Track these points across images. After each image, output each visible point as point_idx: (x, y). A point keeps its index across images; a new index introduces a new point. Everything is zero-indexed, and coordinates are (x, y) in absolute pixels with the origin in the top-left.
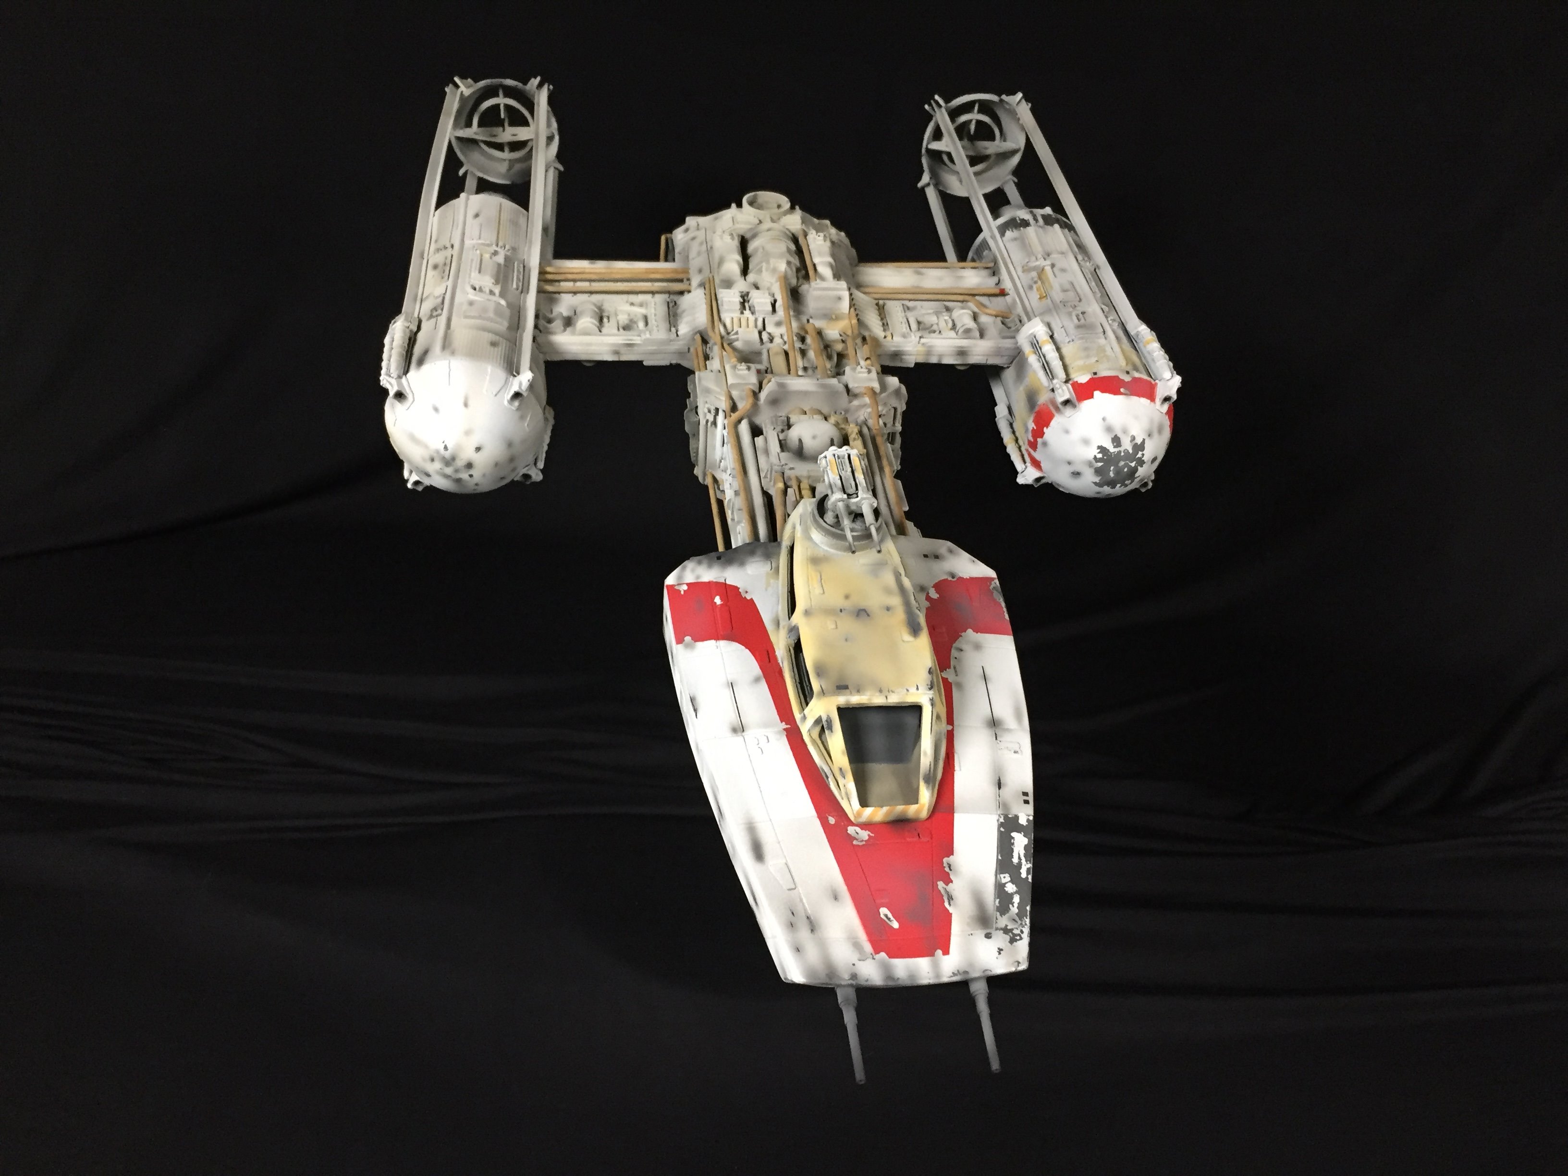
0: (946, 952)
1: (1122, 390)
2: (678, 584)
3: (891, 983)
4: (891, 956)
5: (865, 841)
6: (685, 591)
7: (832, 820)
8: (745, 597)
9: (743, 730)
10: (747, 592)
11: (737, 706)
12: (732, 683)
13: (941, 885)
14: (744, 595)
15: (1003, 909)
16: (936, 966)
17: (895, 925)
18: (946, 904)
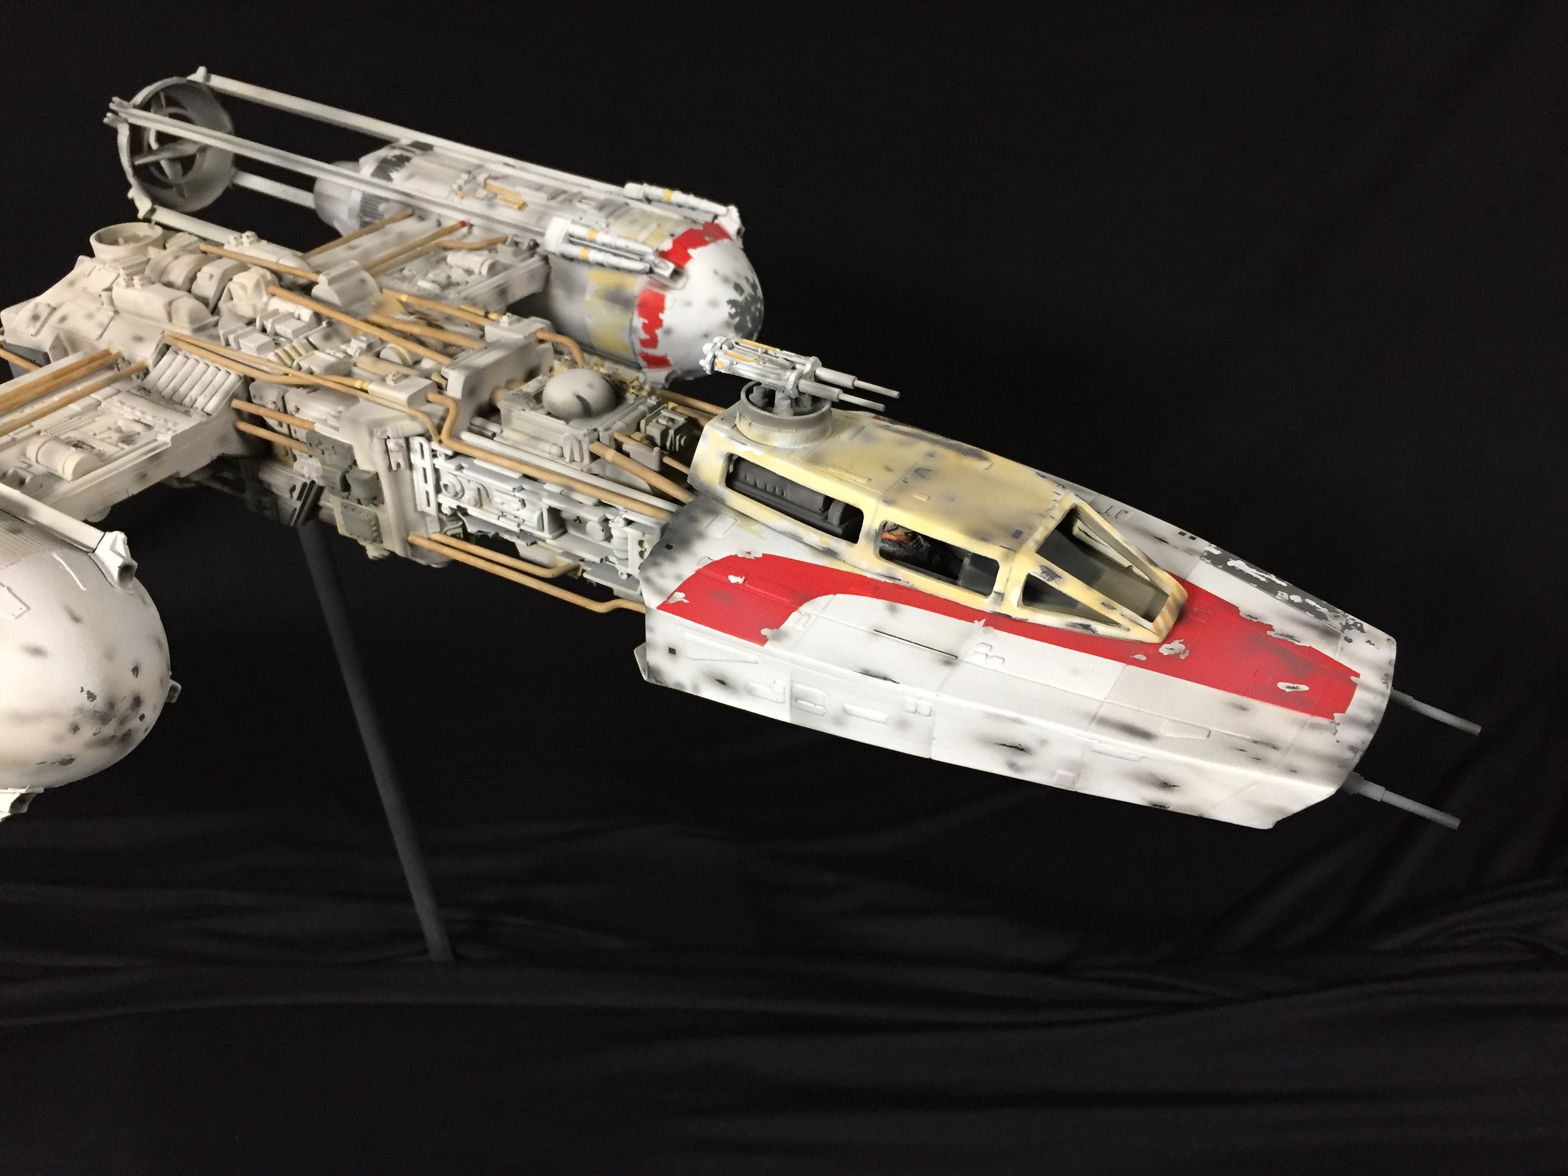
0: (1357, 675)
1: (707, 238)
2: (668, 598)
3: (1376, 728)
4: (1343, 710)
5: (1186, 648)
6: (685, 598)
7: (1141, 657)
8: (755, 557)
9: (956, 657)
10: (749, 553)
11: (914, 643)
12: (875, 630)
13: (1271, 634)
14: (752, 557)
15: (1319, 615)
16: (1369, 689)
17: (1304, 688)
18: (1297, 643)
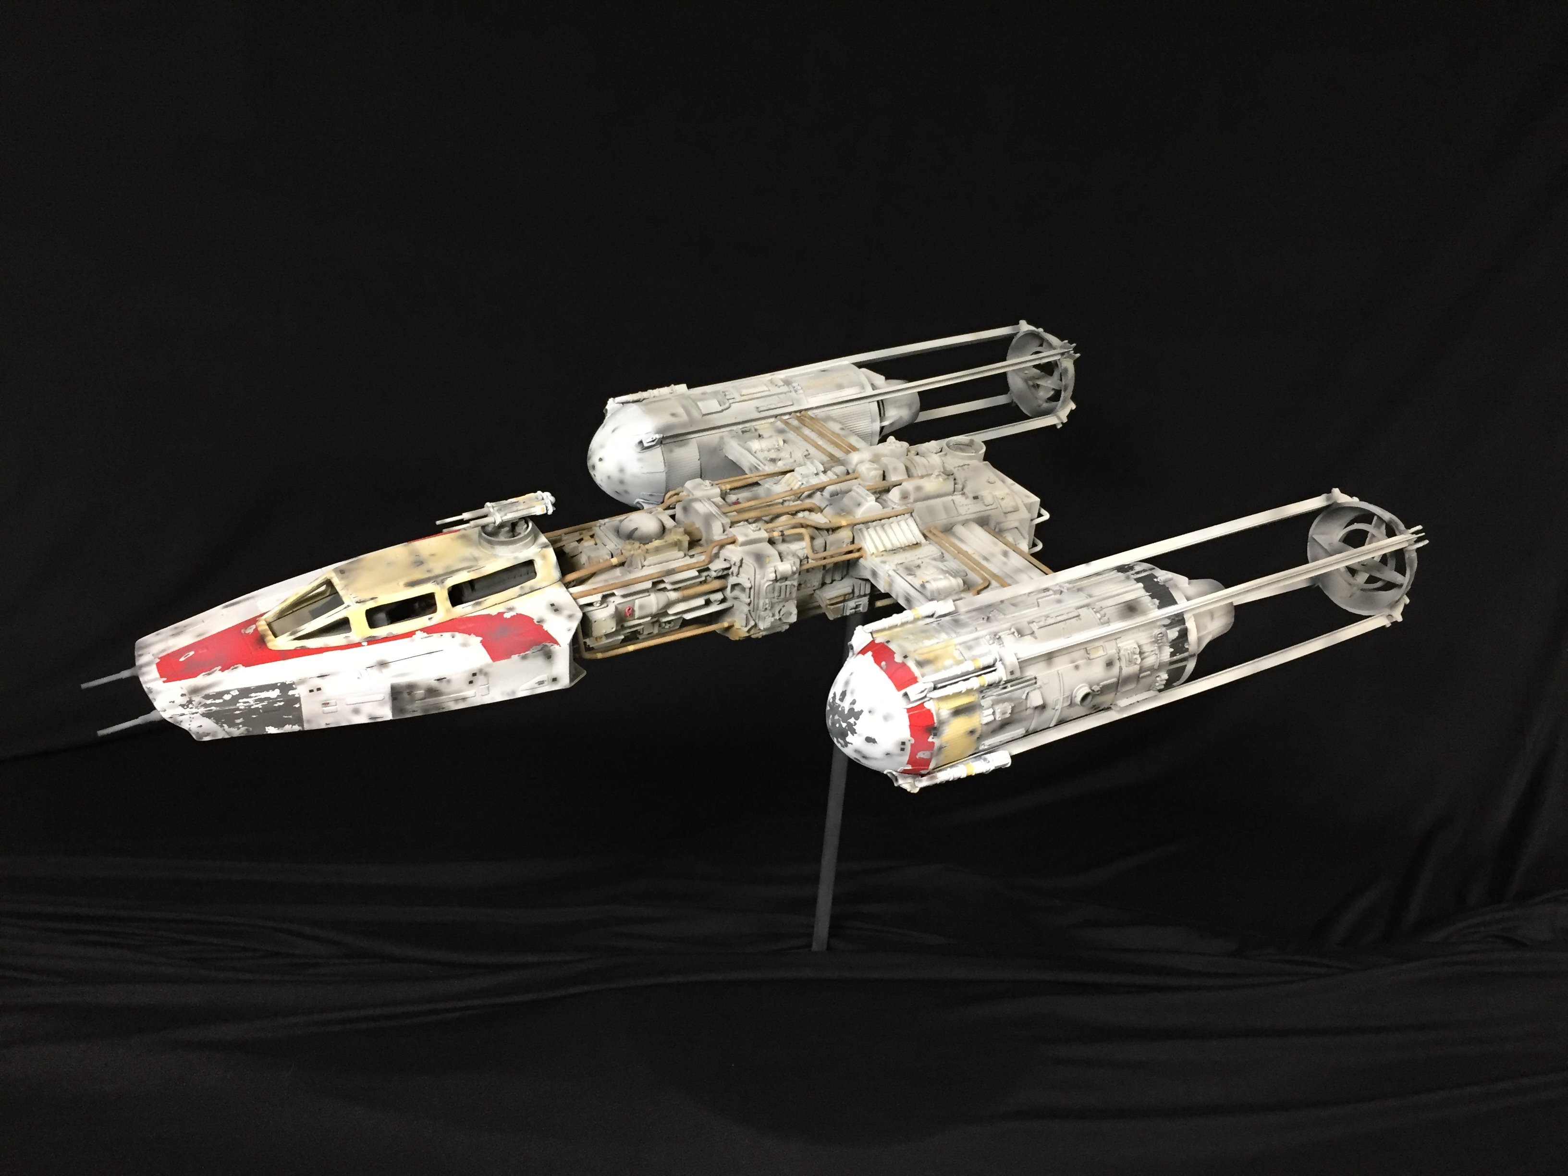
0: (164, 682)
1: (883, 663)
4: (158, 665)
5: (244, 633)
13: (220, 668)
15: (207, 697)
16: (155, 680)
17: (182, 659)
18: (203, 674)
